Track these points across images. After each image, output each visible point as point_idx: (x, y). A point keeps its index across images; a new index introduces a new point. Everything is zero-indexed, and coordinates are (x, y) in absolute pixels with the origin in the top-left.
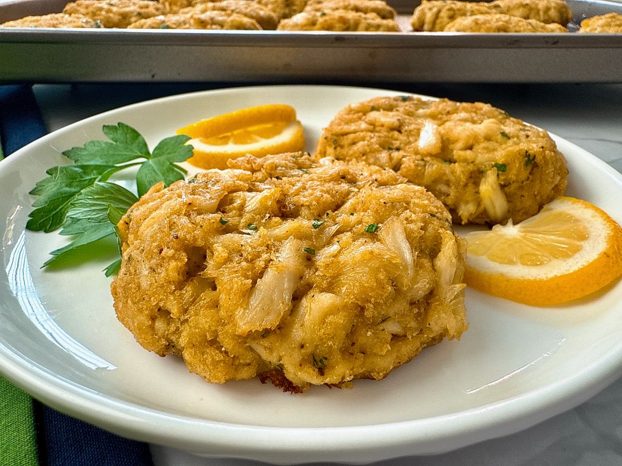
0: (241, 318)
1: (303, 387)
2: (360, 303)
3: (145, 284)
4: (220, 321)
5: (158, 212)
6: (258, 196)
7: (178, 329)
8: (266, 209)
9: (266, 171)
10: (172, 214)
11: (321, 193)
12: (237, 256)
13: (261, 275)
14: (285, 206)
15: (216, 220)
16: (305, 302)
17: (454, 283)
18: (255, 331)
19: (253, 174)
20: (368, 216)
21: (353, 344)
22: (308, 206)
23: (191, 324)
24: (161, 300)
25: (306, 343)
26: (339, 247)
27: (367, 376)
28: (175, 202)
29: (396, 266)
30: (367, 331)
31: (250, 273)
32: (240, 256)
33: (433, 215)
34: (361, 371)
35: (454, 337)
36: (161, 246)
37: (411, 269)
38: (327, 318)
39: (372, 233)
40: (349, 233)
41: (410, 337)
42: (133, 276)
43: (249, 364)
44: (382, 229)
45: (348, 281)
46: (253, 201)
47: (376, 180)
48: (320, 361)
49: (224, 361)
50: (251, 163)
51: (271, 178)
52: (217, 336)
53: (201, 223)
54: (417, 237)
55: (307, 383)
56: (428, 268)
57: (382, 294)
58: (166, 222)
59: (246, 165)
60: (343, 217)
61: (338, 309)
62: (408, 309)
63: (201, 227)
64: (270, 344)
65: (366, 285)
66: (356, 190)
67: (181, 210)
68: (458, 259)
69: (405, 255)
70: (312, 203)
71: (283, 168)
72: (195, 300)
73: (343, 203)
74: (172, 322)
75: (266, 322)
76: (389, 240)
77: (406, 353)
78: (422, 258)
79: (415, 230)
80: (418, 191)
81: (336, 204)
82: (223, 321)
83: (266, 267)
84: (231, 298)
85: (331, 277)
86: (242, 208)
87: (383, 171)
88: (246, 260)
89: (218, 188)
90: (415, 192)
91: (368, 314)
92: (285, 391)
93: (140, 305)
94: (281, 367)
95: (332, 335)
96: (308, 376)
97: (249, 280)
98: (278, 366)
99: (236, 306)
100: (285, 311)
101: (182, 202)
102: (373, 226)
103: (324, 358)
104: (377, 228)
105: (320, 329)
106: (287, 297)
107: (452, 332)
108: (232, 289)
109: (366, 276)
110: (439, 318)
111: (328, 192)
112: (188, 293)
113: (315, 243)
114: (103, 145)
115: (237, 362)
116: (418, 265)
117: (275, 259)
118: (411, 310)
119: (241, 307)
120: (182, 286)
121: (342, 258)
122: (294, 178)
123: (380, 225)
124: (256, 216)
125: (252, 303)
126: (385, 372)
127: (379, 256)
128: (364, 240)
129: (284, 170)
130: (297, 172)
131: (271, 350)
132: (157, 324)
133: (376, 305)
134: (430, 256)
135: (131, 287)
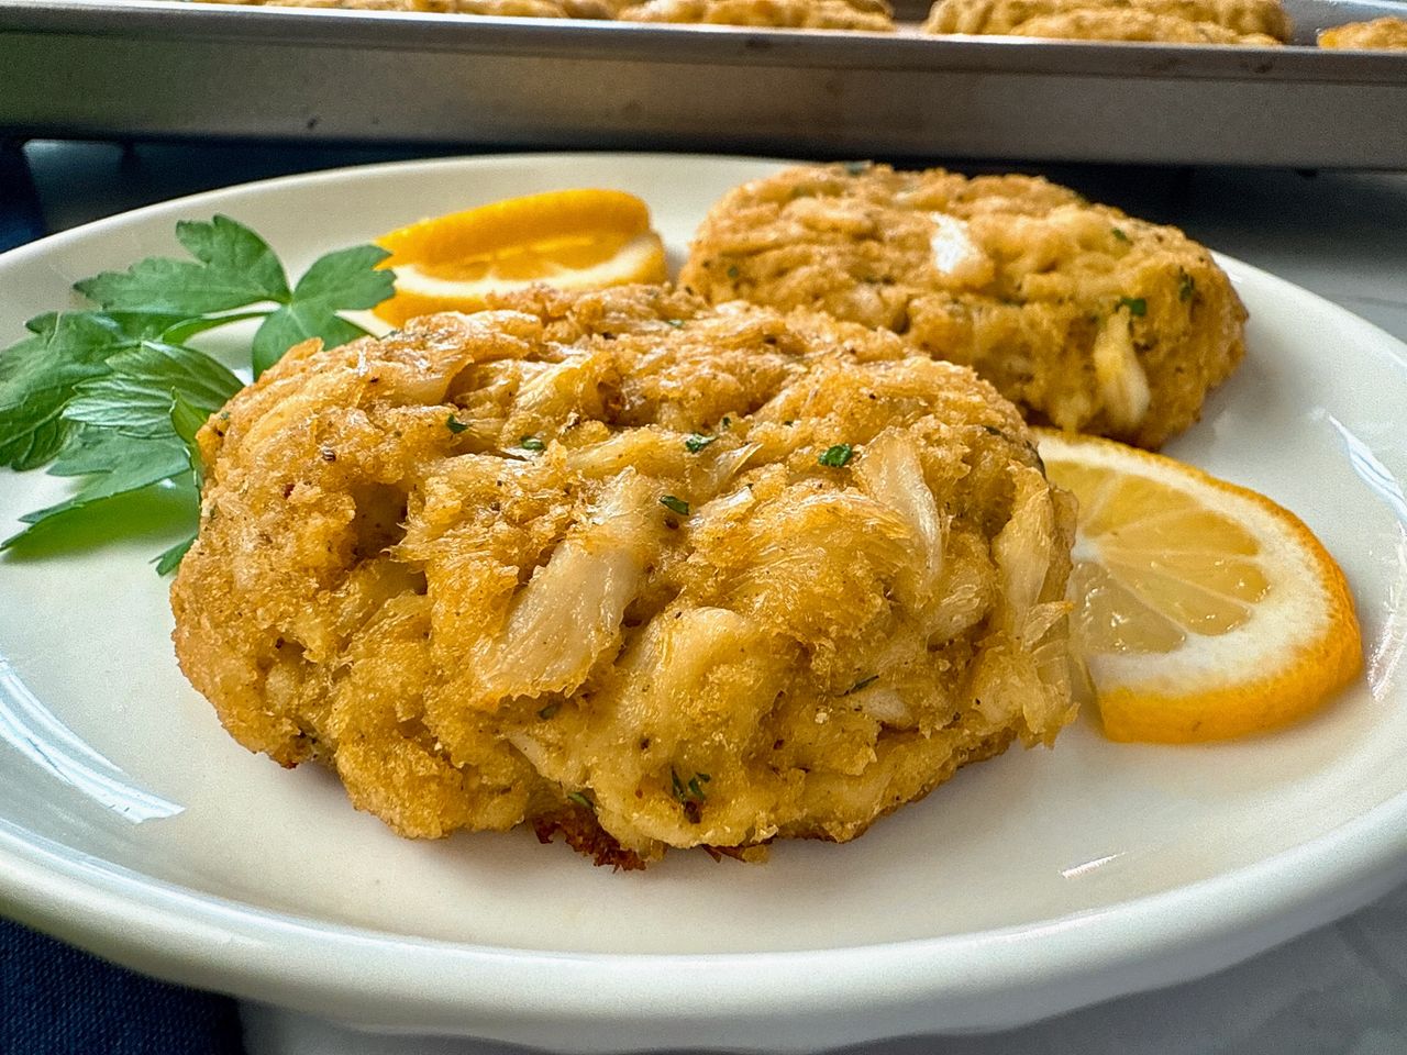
0: (484, 664)
1: (645, 854)
2: (799, 637)
3: (244, 573)
4: (430, 672)
5: (293, 399)
6: (550, 371)
7: (324, 691)
8: (570, 402)
9: (578, 321)
10: (327, 404)
11: (713, 370)
12: (485, 509)
13: (545, 558)
14: (618, 399)
15: (438, 420)
16: (656, 630)
17: (1042, 600)
18: (519, 698)
19: (545, 325)
20: (830, 426)
21: (779, 744)
22: (680, 402)
23: (356, 679)
24: (282, 616)
25: (654, 735)
26: (751, 498)
27: (814, 829)
28: (338, 376)
29: (896, 547)
30: (818, 710)
31: (516, 551)
32: (493, 509)
33: (992, 430)
34: (797, 815)
35: (1037, 739)
36: (292, 478)
37: (935, 555)
38: (711, 672)
39: (838, 467)
40: (780, 466)
41: (927, 733)
42: (217, 557)
43: (506, 790)
44: (864, 456)
45: (770, 581)
46: (537, 383)
47: (853, 352)
48: (690, 784)
49: (439, 779)
50: (542, 301)
51: (590, 336)
52: (423, 713)
53: (398, 425)
54: (952, 478)
55: (657, 842)
56: (978, 557)
57: (858, 616)
58: (309, 422)
59: (529, 303)
60: (763, 427)
61: (743, 650)
62: (924, 660)
63: (398, 434)
64: (559, 736)
65: (818, 590)
66: (802, 369)
67: (350, 394)
68: (1056, 539)
69: (921, 522)
70: (687, 394)
71: (623, 315)
72: (368, 616)
73: (768, 398)
74: (310, 674)
75: (550, 675)
76: (879, 483)
77: (915, 773)
78: (962, 532)
79: (948, 461)
80: (957, 375)
81: (750, 400)
82: (439, 672)
83: (558, 539)
84: (461, 611)
85: (726, 569)
86: (508, 398)
87: (871, 333)
88: (509, 520)
89: (452, 347)
90: (948, 376)
91: (819, 665)
92: (599, 863)
93: (230, 631)
94: (588, 795)
95: (725, 716)
96: (658, 822)
97: (510, 568)
98: (580, 794)
99: (475, 632)
100: (602, 651)
101: (355, 377)
102: (840, 449)
103: (700, 775)
104: (851, 455)
105: (692, 700)
106: (611, 615)
107: (1034, 726)
108: (464, 588)
109: (817, 567)
110: (1003, 687)
111: (730, 370)
112: (352, 598)
113: (690, 487)
114: (176, 270)
115: (474, 784)
116: (952, 549)
117: (584, 519)
118: (931, 663)
119: (488, 635)
120: (337, 580)
121: (757, 525)
122: (649, 337)
123: (859, 448)
124: (544, 417)
125: (515, 625)
126: (859, 822)
127: (857, 520)
128: (817, 483)
129: (624, 319)
130: (655, 324)
131: (561, 750)
132: (271, 680)
133: (842, 643)
134: (985, 531)
135: (211, 585)
